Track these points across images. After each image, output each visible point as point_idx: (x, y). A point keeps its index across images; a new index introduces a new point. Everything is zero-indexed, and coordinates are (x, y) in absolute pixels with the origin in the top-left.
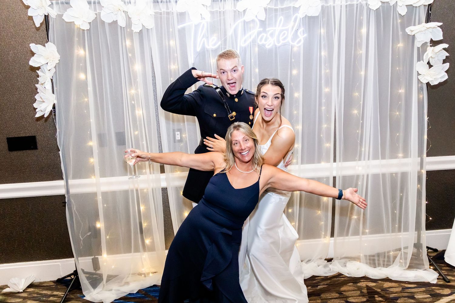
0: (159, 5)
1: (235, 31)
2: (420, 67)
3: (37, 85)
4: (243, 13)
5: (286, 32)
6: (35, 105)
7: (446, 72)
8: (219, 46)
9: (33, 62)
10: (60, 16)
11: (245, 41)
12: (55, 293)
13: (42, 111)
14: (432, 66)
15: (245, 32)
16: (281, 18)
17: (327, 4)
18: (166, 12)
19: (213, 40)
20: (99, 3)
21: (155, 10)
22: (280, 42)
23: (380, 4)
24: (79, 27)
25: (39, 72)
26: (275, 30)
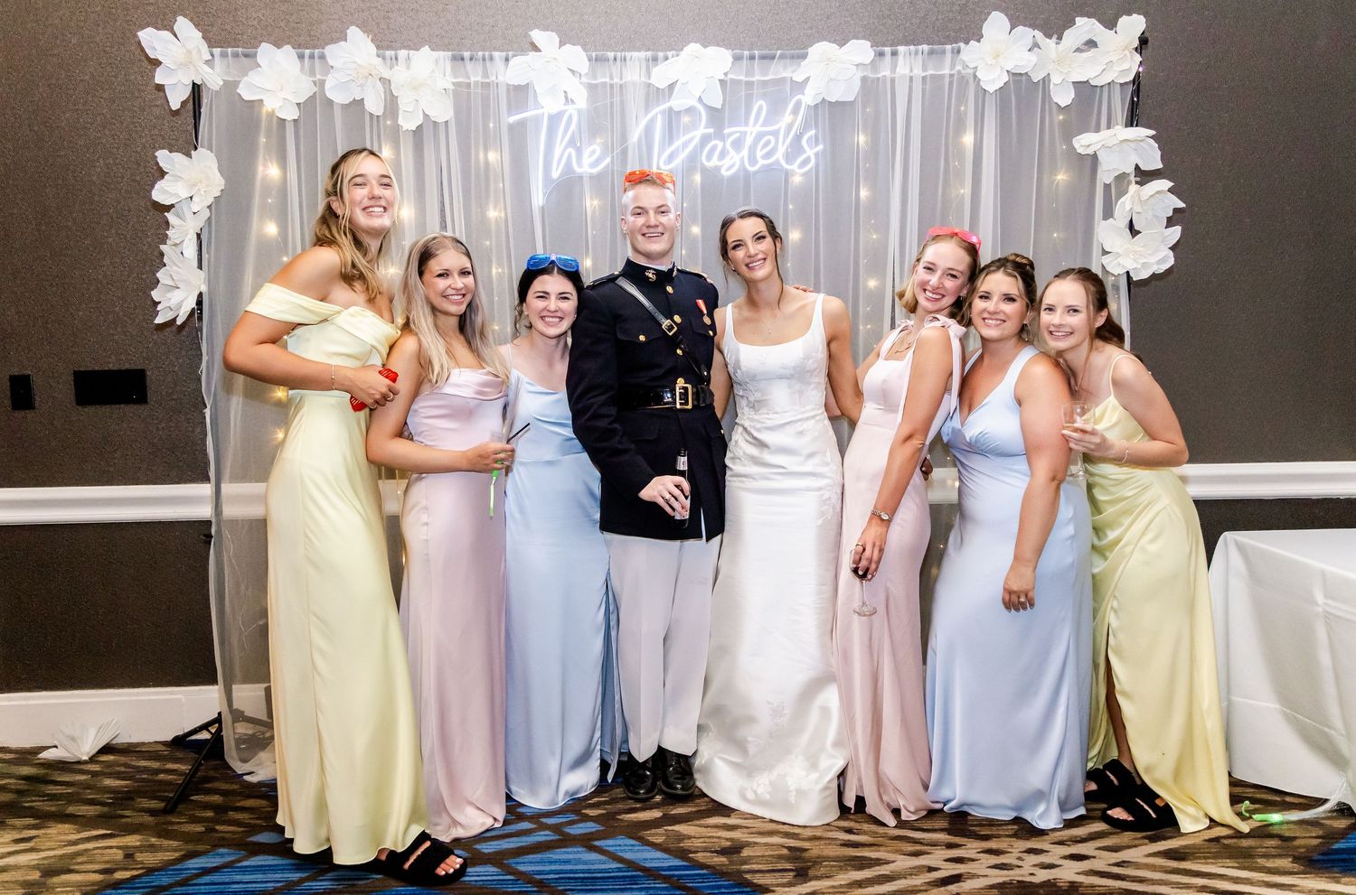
0: (465, 67)
1: (648, 130)
2: (1109, 234)
3: (163, 247)
4: (667, 90)
5: (771, 137)
6: (155, 295)
7: (1172, 248)
8: (607, 166)
9: (160, 193)
10: (231, 86)
11: (671, 158)
12: (170, 766)
13: (172, 310)
14: (1139, 232)
15: (670, 133)
16: (760, 104)
17: (877, 73)
18: (482, 83)
19: (594, 152)
20: (322, 57)
21: (455, 77)
22: (757, 162)
23: (1005, 78)
24: (273, 111)
25: (170, 216)
26: (746, 132)
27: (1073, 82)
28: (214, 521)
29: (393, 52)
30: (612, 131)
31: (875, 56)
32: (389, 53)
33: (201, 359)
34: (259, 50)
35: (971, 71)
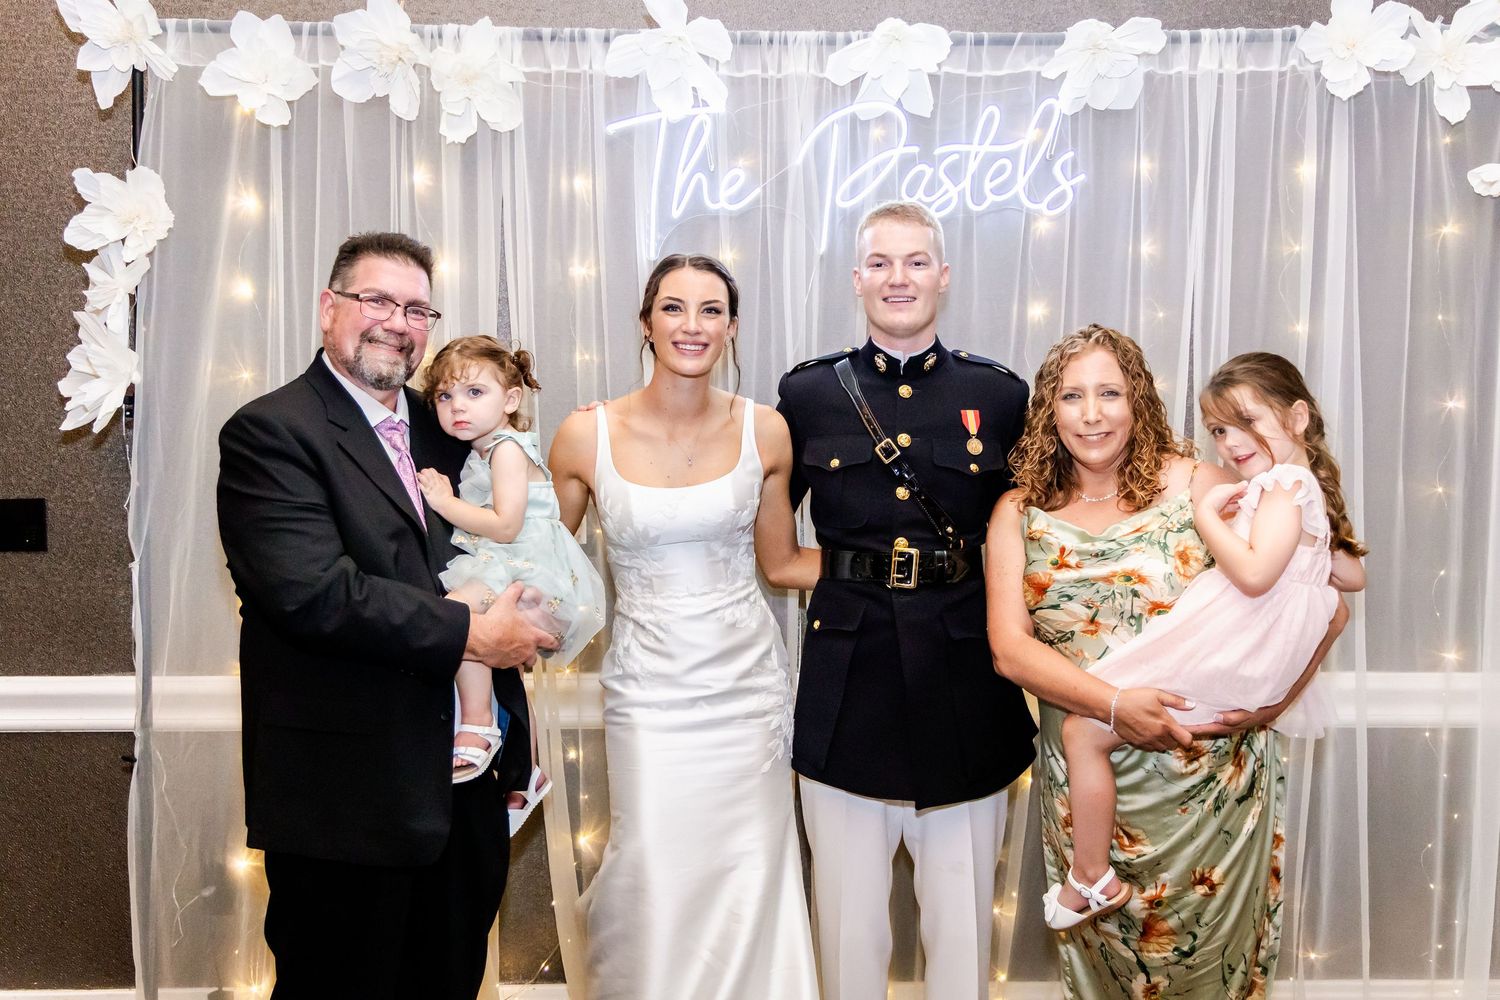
0: (543, 51)
3: (78, 315)
4: (848, 92)
5: (1006, 162)
6: (64, 387)
8: (756, 201)
9: (77, 233)
10: (189, 76)
11: (855, 189)
13: (86, 410)
15: (854, 154)
16: (991, 112)
17: (1168, 68)
18: (567, 74)
19: (736, 179)
20: (329, 33)
21: (527, 65)
22: (985, 198)
23: (1367, 79)
24: (253, 114)
25: (90, 268)
26: (968, 154)
27: (1469, 88)
28: (138, 734)
29: (435, 27)
30: (765, 151)
31: (1167, 42)
32: (429, 28)
33: (128, 485)
34: (234, 21)
35: (1312, 68)
